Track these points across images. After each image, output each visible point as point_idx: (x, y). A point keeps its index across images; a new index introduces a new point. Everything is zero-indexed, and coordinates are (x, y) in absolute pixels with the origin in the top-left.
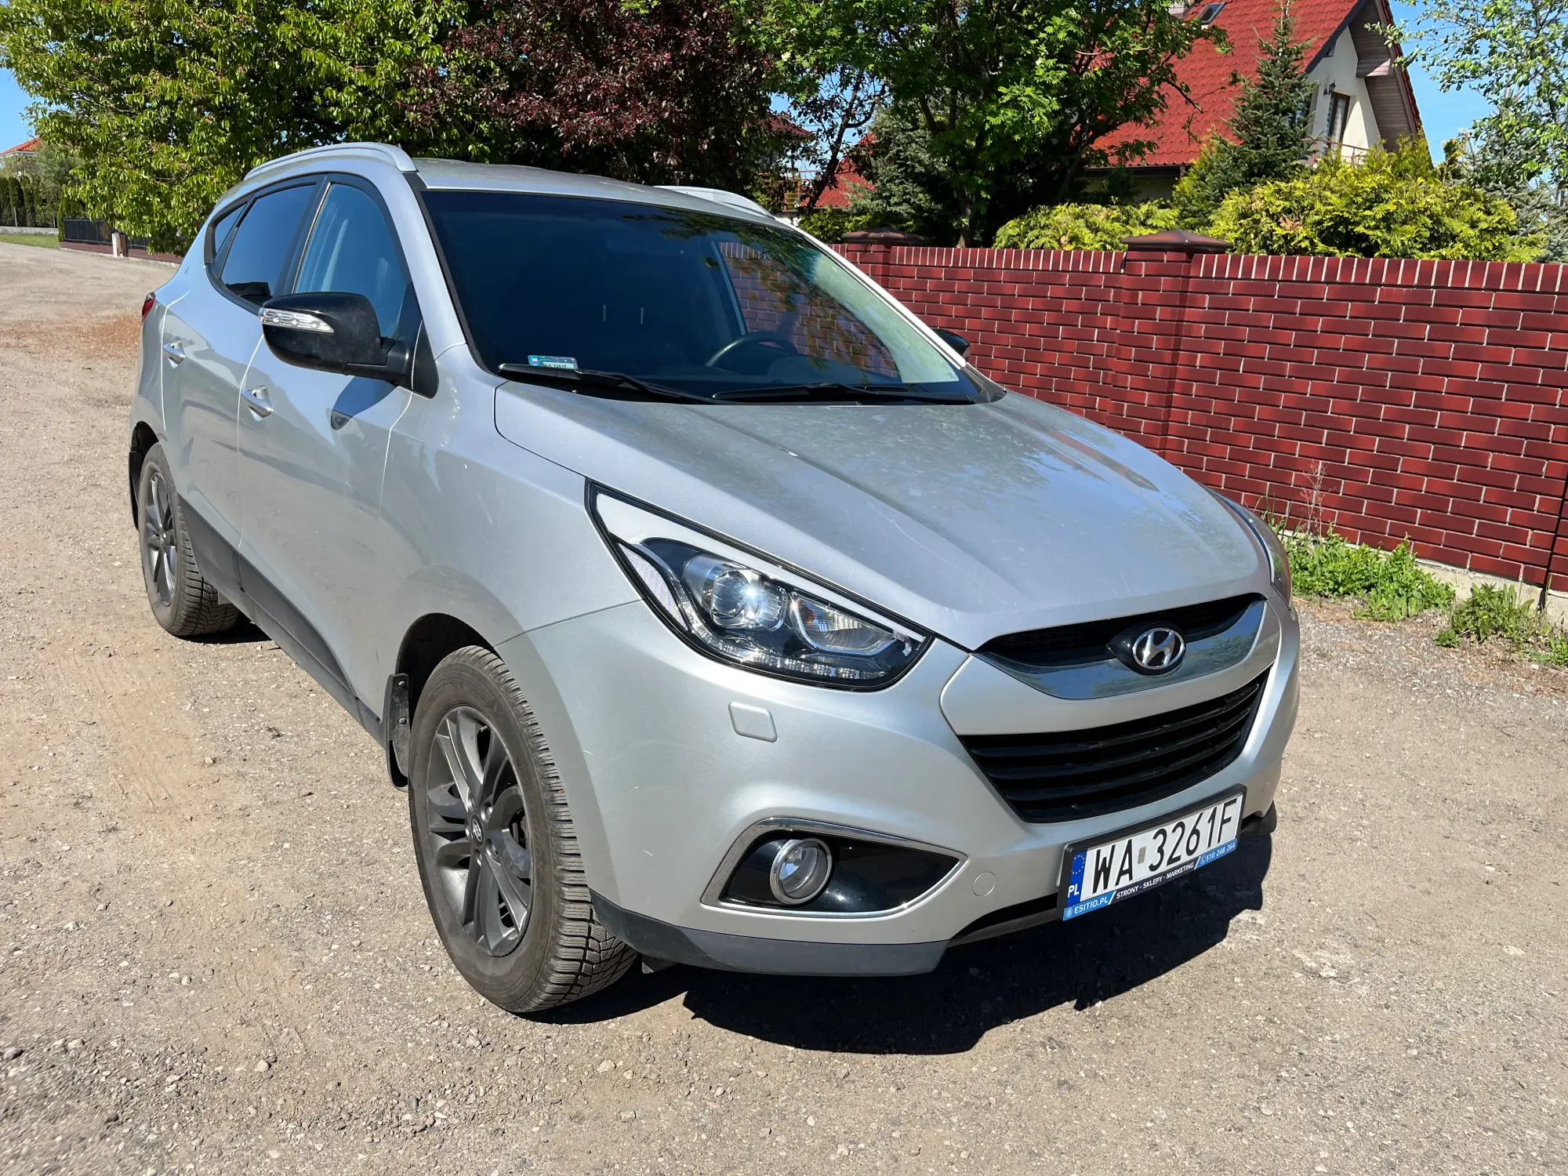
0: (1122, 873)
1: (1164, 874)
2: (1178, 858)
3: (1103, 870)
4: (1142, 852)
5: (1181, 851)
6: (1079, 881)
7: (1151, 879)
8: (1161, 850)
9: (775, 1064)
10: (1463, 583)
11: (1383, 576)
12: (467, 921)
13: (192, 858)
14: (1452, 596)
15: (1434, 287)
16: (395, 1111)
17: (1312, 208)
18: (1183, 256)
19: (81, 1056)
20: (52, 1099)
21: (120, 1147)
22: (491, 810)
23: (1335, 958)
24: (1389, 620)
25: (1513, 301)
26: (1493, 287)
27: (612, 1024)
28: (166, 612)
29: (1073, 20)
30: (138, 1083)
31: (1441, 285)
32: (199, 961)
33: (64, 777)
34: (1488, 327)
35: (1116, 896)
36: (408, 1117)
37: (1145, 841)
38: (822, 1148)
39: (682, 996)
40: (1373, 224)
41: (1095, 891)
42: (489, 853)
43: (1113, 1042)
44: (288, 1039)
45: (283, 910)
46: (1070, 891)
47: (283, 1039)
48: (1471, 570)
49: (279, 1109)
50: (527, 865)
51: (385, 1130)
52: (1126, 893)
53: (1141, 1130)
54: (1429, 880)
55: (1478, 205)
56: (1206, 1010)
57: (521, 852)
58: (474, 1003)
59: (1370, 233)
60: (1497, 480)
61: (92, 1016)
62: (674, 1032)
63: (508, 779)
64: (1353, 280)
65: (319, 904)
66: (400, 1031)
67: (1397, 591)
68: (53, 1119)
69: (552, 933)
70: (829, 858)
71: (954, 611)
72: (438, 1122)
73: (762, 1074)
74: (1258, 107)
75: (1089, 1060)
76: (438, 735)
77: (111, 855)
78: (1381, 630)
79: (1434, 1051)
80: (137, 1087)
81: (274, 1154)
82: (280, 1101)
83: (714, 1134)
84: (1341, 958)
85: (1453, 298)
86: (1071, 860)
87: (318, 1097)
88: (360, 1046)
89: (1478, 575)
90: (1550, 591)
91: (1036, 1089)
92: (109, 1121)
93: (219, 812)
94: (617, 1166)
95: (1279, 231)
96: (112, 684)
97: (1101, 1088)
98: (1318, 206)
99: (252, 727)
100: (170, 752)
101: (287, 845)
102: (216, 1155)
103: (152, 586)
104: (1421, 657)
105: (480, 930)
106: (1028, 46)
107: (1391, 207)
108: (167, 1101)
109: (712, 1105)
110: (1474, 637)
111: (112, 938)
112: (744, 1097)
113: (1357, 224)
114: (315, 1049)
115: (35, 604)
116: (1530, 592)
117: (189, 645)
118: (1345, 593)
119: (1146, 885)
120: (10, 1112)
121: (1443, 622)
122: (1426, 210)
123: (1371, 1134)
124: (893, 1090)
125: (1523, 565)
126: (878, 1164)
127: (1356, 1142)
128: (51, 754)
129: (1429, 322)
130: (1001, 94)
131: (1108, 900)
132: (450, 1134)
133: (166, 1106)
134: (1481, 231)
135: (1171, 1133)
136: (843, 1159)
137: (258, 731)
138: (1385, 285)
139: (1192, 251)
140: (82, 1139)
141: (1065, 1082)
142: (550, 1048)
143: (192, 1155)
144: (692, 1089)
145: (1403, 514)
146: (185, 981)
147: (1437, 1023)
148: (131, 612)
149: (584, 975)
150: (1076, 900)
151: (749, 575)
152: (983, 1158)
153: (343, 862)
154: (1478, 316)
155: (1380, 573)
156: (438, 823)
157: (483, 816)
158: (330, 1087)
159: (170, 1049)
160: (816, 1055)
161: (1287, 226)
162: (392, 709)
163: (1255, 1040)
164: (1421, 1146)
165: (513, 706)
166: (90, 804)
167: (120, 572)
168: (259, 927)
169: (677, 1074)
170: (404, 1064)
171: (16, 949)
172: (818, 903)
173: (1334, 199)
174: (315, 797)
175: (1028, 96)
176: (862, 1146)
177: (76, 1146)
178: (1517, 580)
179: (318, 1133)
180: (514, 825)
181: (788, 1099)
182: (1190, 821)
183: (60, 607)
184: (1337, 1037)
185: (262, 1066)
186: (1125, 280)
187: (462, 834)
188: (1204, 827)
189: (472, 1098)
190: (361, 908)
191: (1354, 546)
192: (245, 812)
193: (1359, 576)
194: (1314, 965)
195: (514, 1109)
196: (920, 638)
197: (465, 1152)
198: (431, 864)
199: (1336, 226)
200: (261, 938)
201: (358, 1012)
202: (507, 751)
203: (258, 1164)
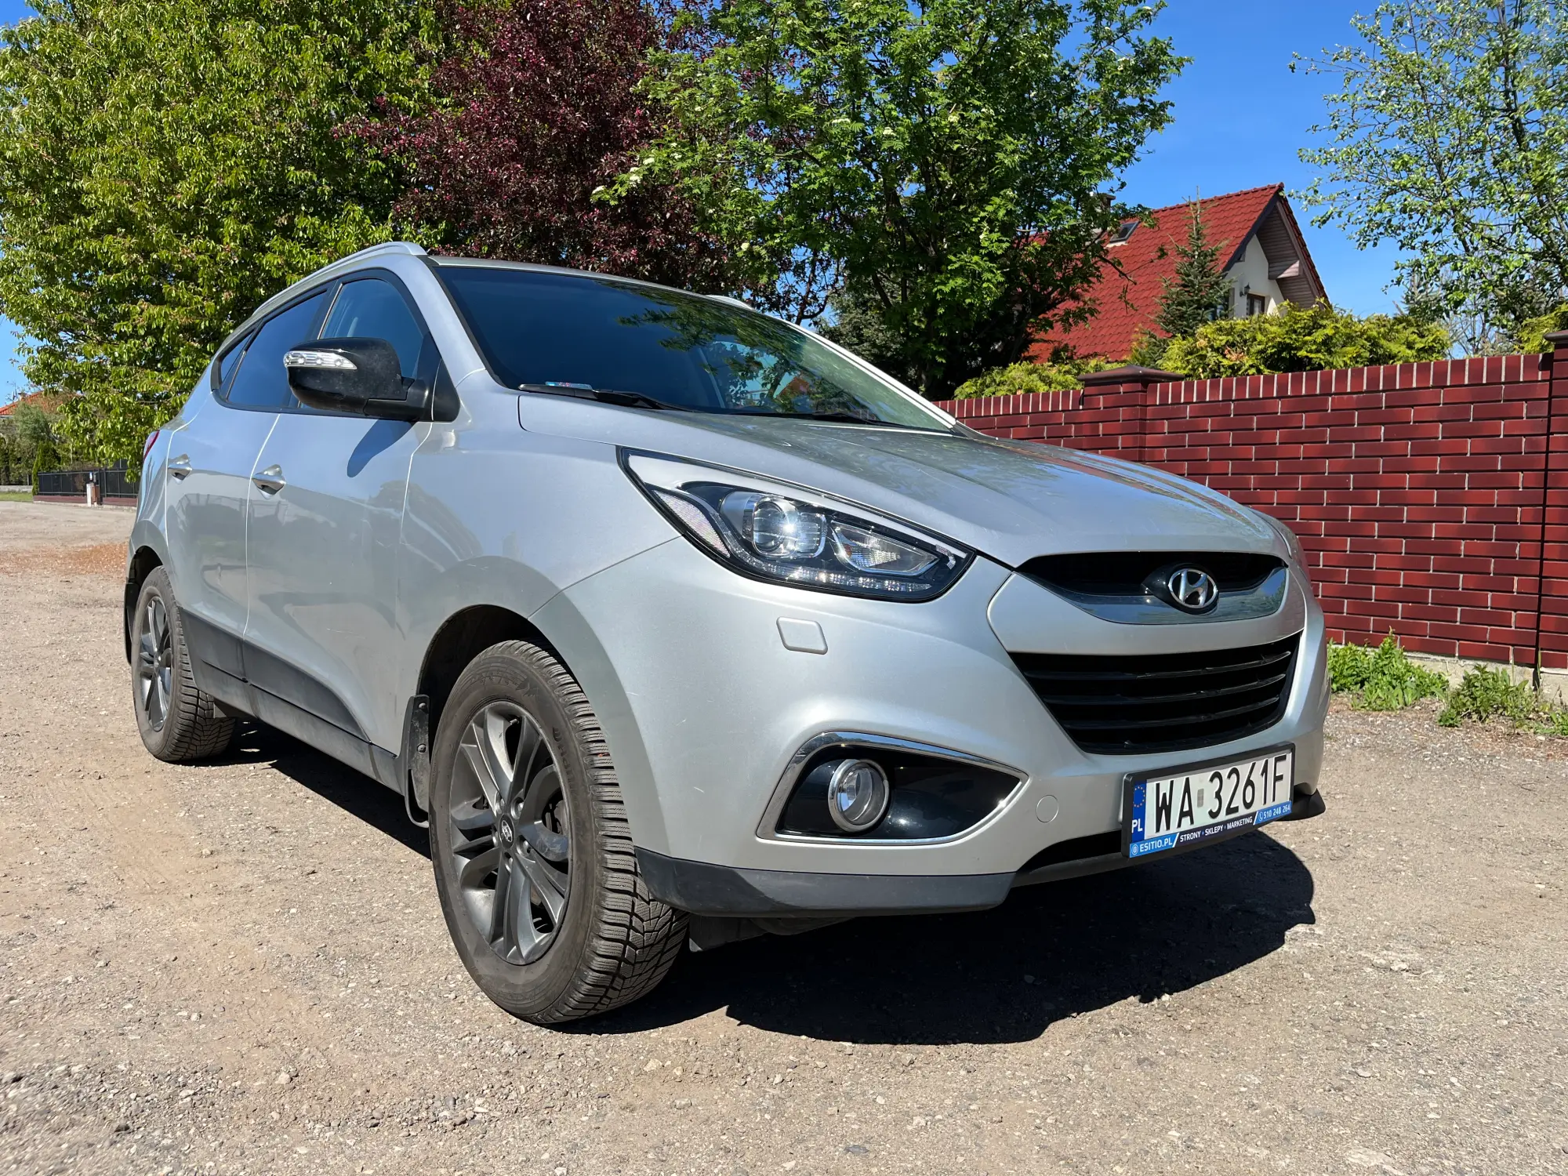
0: (1183, 814)
1: (1224, 823)
2: (1236, 810)
3: (1164, 808)
4: (1201, 792)
5: (1238, 802)
6: (1142, 816)
7: (1213, 826)
8: (1218, 795)
9: (833, 1057)
10: (1454, 671)
11: (1374, 671)
12: (495, 937)
13: (195, 925)
14: (1445, 685)
15: (1383, 391)
16: (431, 1110)
17: (1255, 339)
18: (1139, 386)
19: (86, 1078)
20: (55, 1114)
21: (133, 1150)
22: (521, 805)
23: (1404, 957)
24: (1387, 709)
25: (1462, 394)
26: (1440, 385)
27: (654, 1034)
28: (157, 738)
29: (1011, 200)
30: (149, 1098)
31: (1390, 388)
32: (209, 1002)
33: (56, 870)
34: (1441, 422)
35: (1179, 839)
36: (446, 1113)
37: (1200, 781)
38: (896, 1122)
39: (725, 1009)
40: (1314, 347)
41: (1158, 830)
42: (519, 851)
43: (1189, 1027)
44: (309, 1056)
45: (294, 958)
46: (1134, 826)
47: (303, 1057)
48: (1460, 657)
49: (304, 1113)
50: (565, 846)
51: (422, 1125)
52: (1189, 837)
53: (1235, 1094)
54: (1482, 897)
55: (1412, 329)
56: (1281, 1000)
57: (556, 838)
58: (504, 1022)
59: (1313, 356)
60: (1473, 566)
61: (95, 1048)
62: (722, 1036)
63: (543, 759)
64: (1304, 392)
65: (332, 953)
66: (429, 1046)
67: (1390, 683)
68: (58, 1131)
69: (594, 908)
70: (886, 783)
71: (994, 532)
72: (478, 1117)
73: (821, 1064)
74: (1182, 304)
75: (1167, 1041)
76: (464, 745)
77: (108, 927)
78: (1380, 718)
79: (1525, 1021)
80: (148, 1101)
81: (302, 1150)
82: (305, 1107)
83: (778, 1114)
84: (1408, 956)
85: (1403, 398)
86: (1133, 788)
87: (346, 1102)
88: (387, 1059)
89: (1468, 662)
90: (1542, 669)
91: (1116, 1067)
92: (118, 1130)
93: (220, 891)
94: (677, 1144)
95: (1225, 362)
96: (105, 801)
97: (1184, 1064)
98: (1259, 337)
99: (249, 825)
100: (165, 848)
101: (293, 911)
102: (238, 1153)
103: (144, 715)
104: (1426, 735)
105: (512, 941)
106: (971, 223)
107: (1329, 331)
108: (182, 1111)
109: (772, 1091)
110: (1475, 717)
111: (114, 987)
112: (805, 1085)
113: (1300, 349)
114: (339, 1063)
115: (22, 743)
116: (1522, 673)
117: (180, 768)
118: (1338, 689)
119: (1208, 832)
120: (11, 1125)
121: (1441, 705)
122: (1362, 334)
123: (1479, 1087)
124: (963, 1072)
125: (1511, 648)
126: (960, 1131)
127: (1464, 1094)
128: (42, 853)
129: (1383, 424)
130: (951, 262)
131: (1172, 841)
132: (493, 1125)
133: (181, 1116)
134: (1419, 350)
135: (1268, 1096)
136: (920, 1129)
137: (255, 830)
138: (1335, 394)
139: (1146, 381)
140: (90, 1145)
141: (1146, 1059)
142: (591, 1052)
143: (212, 1155)
144: (749, 1079)
145: (1385, 610)
146: (194, 1017)
147: (1520, 999)
148: (120, 746)
149: (627, 962)
150: (1140, 837)
151: (785, 506)
152: (1071, 1123)
153: (354, 921)
154: (1430, 413)
155: (1371, 668)
156: (461, 841)
157: (513, 813)
158: (358, 1092)
159: (182, 1069)
160: (876, 1049)
161: (1232, 358)
162: (410, 736)
163: (1339, 1020)
164: (1534, 1094)
165: (547, 679)
166: (85, 889)
167: (106, 719)
168: (270, 973)
169: (731, 1069)
170: (436, 1072)
171: (12, 999)
172: (879, 830)
173: (1274, 329)
174: (319, 875)
175: (976, 263)
176: (939, 1117)
177: (84, 1151)
178: (1507, 662)
179: (349, 1131)
180: (548, 815)
181: (851, 1085)
182: (1244, 768)
183: (47, 745)
184: (1422, 1014)
185: (283, 1078)
186: (1085, 416)
187: (490, 845)
188: (1257, 778)
189: (513, 1095)
190: (377, 954)
191: (1340, 647)
192: (247, 888)
193: (1350, 672)
194: (1384, 962)
195: (559, 1104)
196: (963, 555)
197: (511, 1140)
198: (453, 888)
199: (1279, 352)
200: (275, 980)
201: (383, 1034)
202: (541, 731)
203: (285, 1159)
